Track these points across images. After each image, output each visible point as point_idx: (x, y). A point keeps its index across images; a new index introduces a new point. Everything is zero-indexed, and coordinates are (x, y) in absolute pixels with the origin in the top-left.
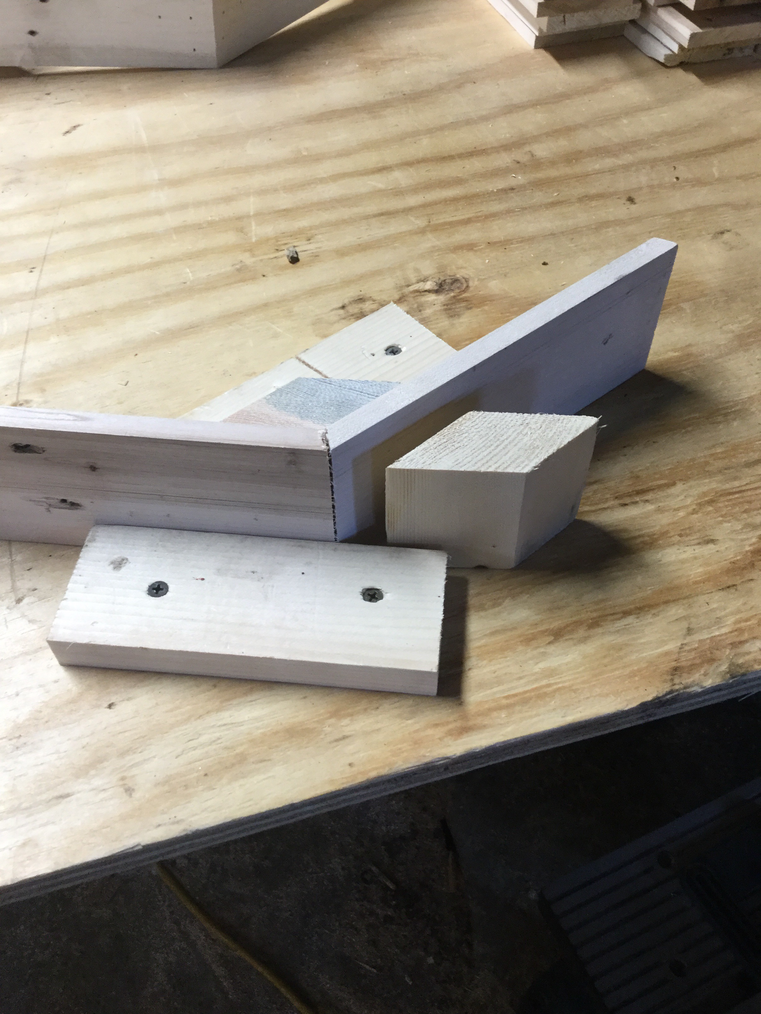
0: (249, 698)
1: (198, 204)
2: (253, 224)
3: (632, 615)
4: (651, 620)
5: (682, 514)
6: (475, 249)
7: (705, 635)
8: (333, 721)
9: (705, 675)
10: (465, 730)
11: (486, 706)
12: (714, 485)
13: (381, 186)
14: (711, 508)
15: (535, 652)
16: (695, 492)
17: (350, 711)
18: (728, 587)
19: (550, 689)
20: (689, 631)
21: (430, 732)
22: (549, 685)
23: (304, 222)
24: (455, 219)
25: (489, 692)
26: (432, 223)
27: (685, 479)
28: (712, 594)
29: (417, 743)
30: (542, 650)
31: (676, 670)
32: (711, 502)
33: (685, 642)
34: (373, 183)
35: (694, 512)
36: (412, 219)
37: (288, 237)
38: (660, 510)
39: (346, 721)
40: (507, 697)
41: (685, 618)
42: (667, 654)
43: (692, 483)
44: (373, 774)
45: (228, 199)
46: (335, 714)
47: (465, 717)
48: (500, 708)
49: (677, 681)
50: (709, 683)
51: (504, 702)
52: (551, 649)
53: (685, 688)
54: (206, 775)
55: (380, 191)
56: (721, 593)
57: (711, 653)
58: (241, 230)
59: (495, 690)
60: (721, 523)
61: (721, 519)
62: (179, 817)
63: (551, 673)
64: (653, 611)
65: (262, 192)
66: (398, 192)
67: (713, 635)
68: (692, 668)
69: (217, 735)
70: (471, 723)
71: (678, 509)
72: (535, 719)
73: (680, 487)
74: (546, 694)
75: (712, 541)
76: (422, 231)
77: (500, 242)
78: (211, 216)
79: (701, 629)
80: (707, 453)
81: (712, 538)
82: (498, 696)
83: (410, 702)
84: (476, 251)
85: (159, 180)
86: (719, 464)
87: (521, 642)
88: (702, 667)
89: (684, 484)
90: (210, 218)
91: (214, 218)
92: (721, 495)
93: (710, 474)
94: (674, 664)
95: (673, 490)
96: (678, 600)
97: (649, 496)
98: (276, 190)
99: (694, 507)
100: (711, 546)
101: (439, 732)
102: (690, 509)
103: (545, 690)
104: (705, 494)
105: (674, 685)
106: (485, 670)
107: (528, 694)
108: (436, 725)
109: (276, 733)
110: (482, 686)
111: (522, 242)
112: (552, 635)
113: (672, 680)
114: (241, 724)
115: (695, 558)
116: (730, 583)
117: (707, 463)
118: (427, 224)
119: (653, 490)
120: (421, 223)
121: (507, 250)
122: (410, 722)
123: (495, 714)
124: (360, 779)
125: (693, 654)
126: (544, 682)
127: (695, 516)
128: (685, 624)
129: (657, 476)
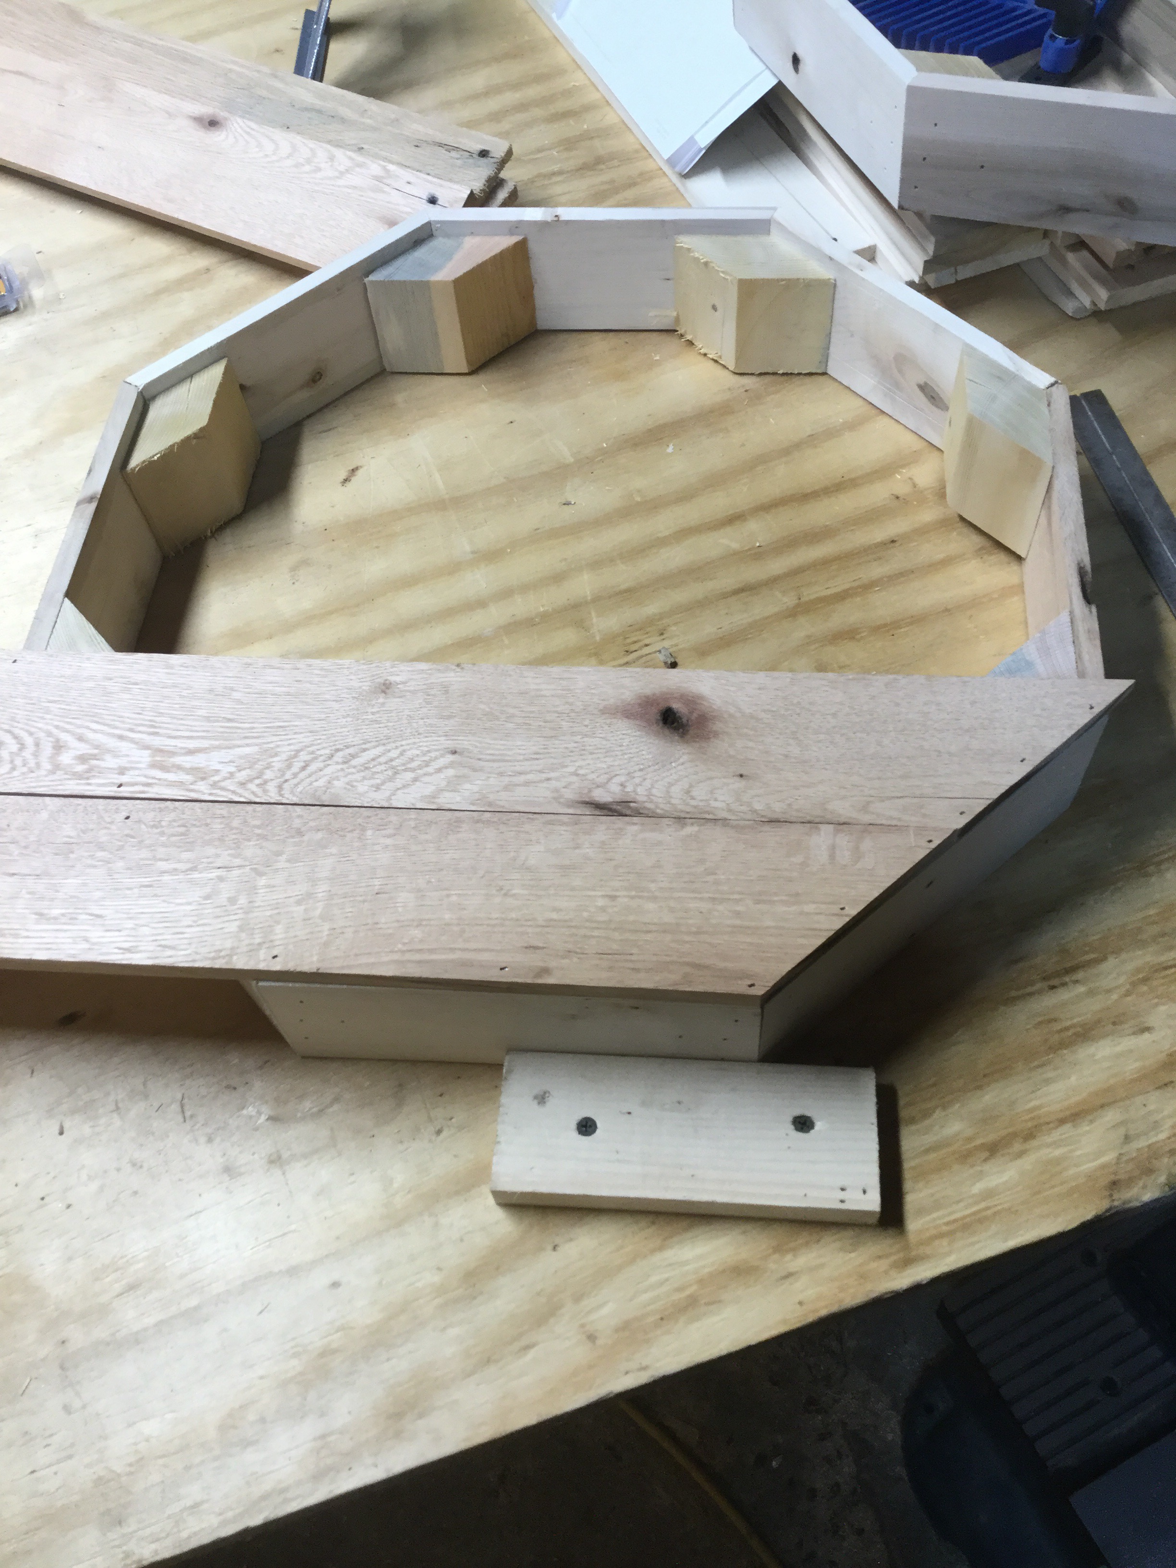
0: (689, 1234)
1: (525, 588)
2: (593, 614)
3: (1067, 1123)
4: (1088, 1128)
5: (1115, 997)
6: (858, 637)
7: (1142, 1143)
8: (776, 1256)
9: (1144, 1187)
10: (907, 1262)
11: (928, 1235)
12: (1148, 958)
13: (735, 546)
14: (1145, 988)
15: (971, 1171)
16: (1130, 967)
17: (792, 1245)
18: (1166, 1085)
19: (989, 1212)
20: (1127, 1139)
21: (874, 1265)
22: (988, 1208)
23: (651, 609)
24: (828, 592)
25: (928, 1218)
26: (803, 599)
27: (1117, 952)
28: (1148, 1094)
29: (863, 1277)
30: (979, 1168)
31: (1114, 1185)
32: (1145, 980)
33: (1123, 1151)
34: (725, 541)
35: (1128, 994)
36: (778, 594)
37: (637, 630)
38: (1091, 993)
39: (789, 1257)
40: (947, 1224)
41: (1123, 1123)
42: (1103, 1167)
43: (1124, 956)
44: (824, 1313)
45: (558, 578)
46: (778, 1249)
47: (907, 1247)
48: (941, 1236)
49: (1116, 1196)
50: (1147, 1197)
51: (945, 1229)
52: (987, 1167)
53: (1124, 1204)
54: (662, 1319)
55: (735, 553)
56: (1157, 1093)
57: (1149, 1163)
58: (581, 624)
59: (935, 1215)
60: (1157, 1005)
61: (1156, 1000)
62: (644, 1364)
63: (989, 1194)
64: (1090, 1117)
65: (597, 564)
66: (757, 554)
67: (1150, 1142)
68: (1130, 1181)
69: (666, 1276)
70: (914, 1253)
71: (1109, 991)
72: (977, 1246)
73: (1112, 962)
74: (986, 1218)
75: (1148, 1029)
76: (792, 613)
77: (885, 625)
78: (543, 606)
79: (1138, 1136)
80: (1140, 915)
81: (1146, 1025)
82: (939, 1222)
83: (850, 1233)
84: (858, 641)
85: (473, 552)
86: (1154, 929)
87: (957, 1159)
88: (1140, 1179)
89: (1116, 958)
90: (542, 609)
91: (546, 608)
92: (1156, 971)
93: (1142, 944)
94: (1112, 1177)
95: (1105, 966)
96: (1114, 1102)
97: (1080, 975)
98: (612, 560)
99: (1128, 986)
100: (1146, 1035)
101: (884, 1264)
102: (1123, 990)
103: (984, 1214)
104: (1138, 970)
105: (1113, 1200)
106: (921, 1195)
107: (968, 1219)
108: (880, 1257)
109: (724, 1271)
110: (921, 1211)
111: (911, 623)
112: (988, 1150)
113: (1111, 1195)
114: (686, 1263)
115: (1131, 1051)
116: (1167, 1080)
117: (1140, 930)
118: (797, 601)
119: (1083, 966)
120: (789, 601)
121: (895, 636)
122: (853, 1255)
123: (937, 1242)
124: (811, 1318)
125: (1130, 1166)
126: (983, 1205)
127: (1129, 999)
128: (1122, 1131)
129: (1087, 949)
